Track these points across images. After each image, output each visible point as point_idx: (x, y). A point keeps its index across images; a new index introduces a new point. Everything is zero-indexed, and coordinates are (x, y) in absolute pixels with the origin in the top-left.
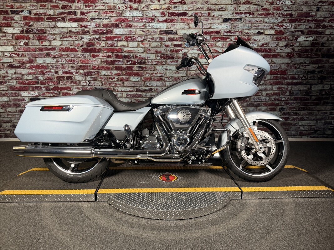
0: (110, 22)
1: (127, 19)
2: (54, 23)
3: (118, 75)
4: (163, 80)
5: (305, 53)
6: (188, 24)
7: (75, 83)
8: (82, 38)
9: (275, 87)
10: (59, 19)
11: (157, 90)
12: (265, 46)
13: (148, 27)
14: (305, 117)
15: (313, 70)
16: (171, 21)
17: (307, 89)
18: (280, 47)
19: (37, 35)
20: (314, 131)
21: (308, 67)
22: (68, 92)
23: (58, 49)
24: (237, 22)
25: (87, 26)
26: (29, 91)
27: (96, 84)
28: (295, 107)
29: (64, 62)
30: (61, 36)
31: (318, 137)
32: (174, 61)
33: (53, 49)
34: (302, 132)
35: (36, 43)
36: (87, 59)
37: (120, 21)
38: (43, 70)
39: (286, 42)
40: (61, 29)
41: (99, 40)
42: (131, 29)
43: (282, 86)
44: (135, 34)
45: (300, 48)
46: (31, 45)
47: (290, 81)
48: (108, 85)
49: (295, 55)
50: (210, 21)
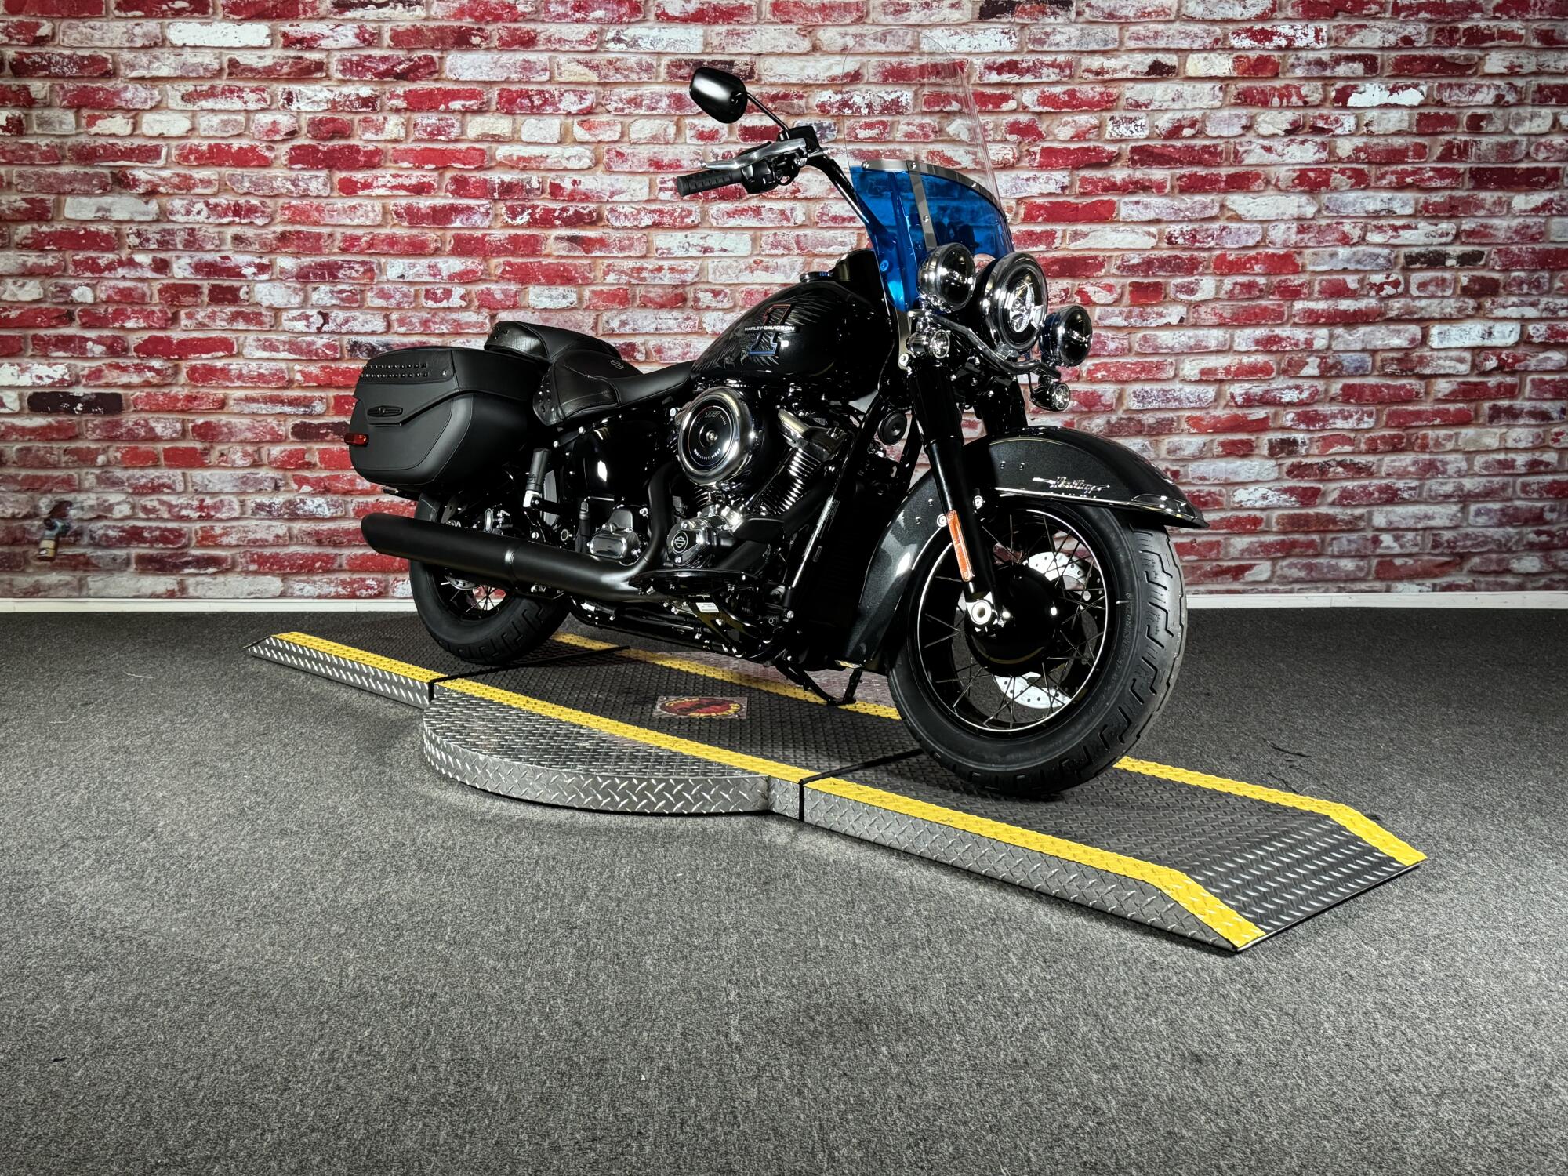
0: (426, 19)
1: (512, 8)
2: (152, 26)
3: (465, 277)
4: (690, 303)
5: (1386, 168)
6: (807, 31)
7: (253, 318)
8: (289, 99)
9: (1244, 338)
10: (178, 5)
11: (659, 351)
12: (1187, 132)
13: (611, 45)
14: (1400, 484)
15: (1432, 249)
16: (727, 15)
17: (1405, 344)
18: (1264, 137)
19: (70, 86)
20: (1452, 554)
21: (1407, 236)
22: (219, 364)
23: (174, 152)
24: (1047, 20)
25: (315, 38)
26: (25, 361)
27: (356, 326)
28: (1352, 435)
29: (198, 218)
30: (189, 87)
31: (1472, 588)
32: (743, 211)
33: (148, 154)
34: (1391, 563)
35: (61, 123)
36: (315, 202)
37: (476, 18)
38: (94, 254)
39: (1289, 116)
40: (189, 57)
41: (374, 109)
42: (532, 57)
43: (1278, 331)
44: (551, 80)
45: (1360, 142)
46: (39, 131)
47: (1321, 306)
48: (419, 329)
49: (1337, 179)
50: (914, 17)
